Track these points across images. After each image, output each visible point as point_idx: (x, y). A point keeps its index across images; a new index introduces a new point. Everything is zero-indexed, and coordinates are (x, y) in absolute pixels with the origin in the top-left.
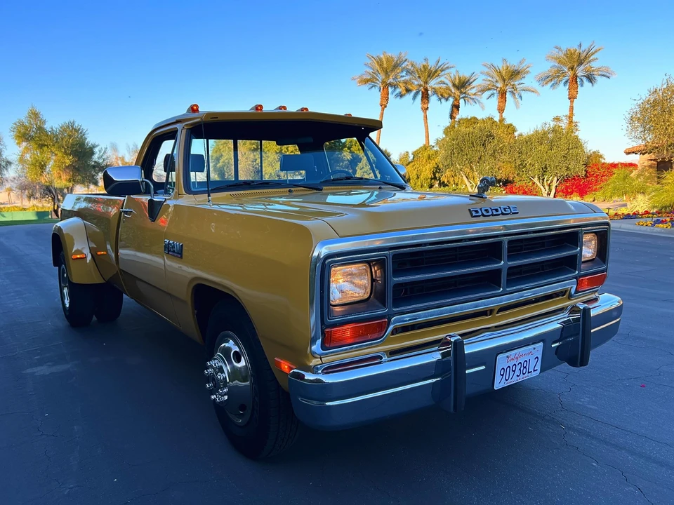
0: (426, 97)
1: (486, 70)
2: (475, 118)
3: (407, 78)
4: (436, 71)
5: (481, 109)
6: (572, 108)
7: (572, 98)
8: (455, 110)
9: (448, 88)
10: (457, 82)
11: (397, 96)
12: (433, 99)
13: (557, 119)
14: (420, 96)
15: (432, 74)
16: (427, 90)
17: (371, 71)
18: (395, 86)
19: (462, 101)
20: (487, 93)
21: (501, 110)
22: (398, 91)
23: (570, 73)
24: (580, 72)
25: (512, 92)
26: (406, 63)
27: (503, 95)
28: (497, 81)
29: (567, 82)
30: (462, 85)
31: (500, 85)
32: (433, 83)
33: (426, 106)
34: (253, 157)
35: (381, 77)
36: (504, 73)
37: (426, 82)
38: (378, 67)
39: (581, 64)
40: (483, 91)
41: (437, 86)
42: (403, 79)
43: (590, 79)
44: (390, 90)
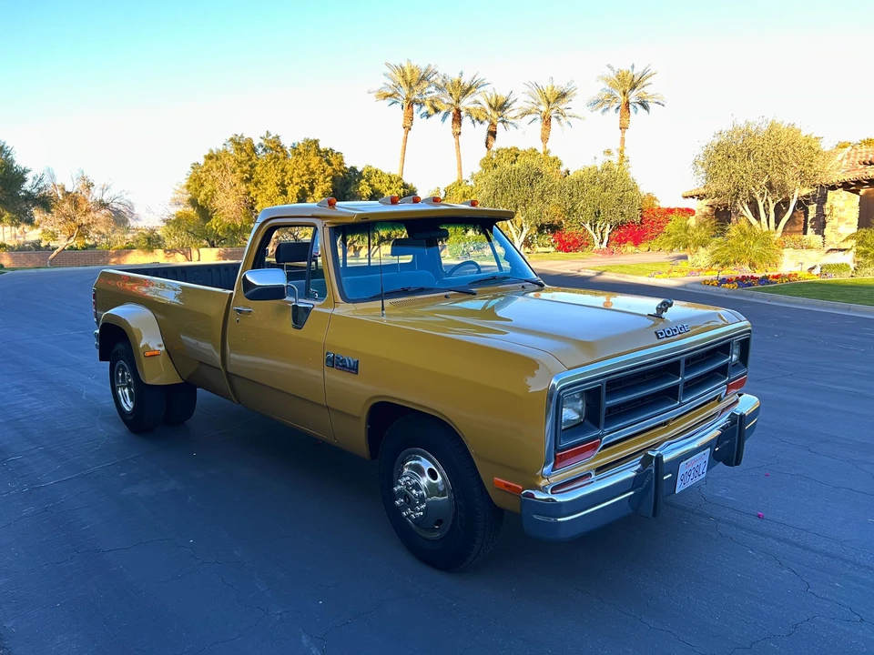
0: (458, 119)
1: (527, 89)
2: (516, 149)
3: (436, 93)
4: (470, 88)
6: (623, 140)
7: (623, 128)
8: (491, 137)
9: (483, 110)
10: (493, 102)
11: (422, 116)
12: (466, 121)
13: (608, 152)
14: (450, 117)
15: (466, 92)
16: (459, 111)
17: (391, 83)
18: (421, 104)
19: (500, 127)
20: (529, 118)
21: (545, 139)
22: (425, 109)
23: (621, 99)
24: (633, 97)
25: (557, 118)
26: (435, 76)
27: (547, 121)
28: (539, 104)
29: (618, 108)
30: (501, 107)
31: (544, 108)
32: (466, 103)
33: (458, 130)
34: (245, 189)
35: (404, 91)
36: (549, 94)
37: (458, 101)
38: (400, 80)
39: (633, 87)
40: (523, 115)
41: (471, 106)
42: (429, 95)
43: (644, 105)
44: (415, 107)
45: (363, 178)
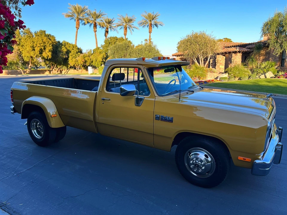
0: (95, 26)
1: (119, 18)
2: (116, 37)
3: (87, 17)
4: (99, 15)
5: (117, 33)
6: (150, 36)
7: (150, 32)
8: (107, 33)
9: (104, 23)
10: (107, 21)
11: (82, 24)
12: (98, 27)
13: (146, 40)
14: (93, 26)
15: (98, 17)
16: (96, 23)
17: (71, 12)
18: (82, 20)
19: (109, 30)
20: (119, 27)
21: (125, 34)
22: (83, 22)
23: (149, 23)
24: (153, 22)
25: (129, 28)
26: (87, 10)
27: (126, 29)
28: (123, 23)
29: (148, 26)
30: (110, 22)
31: (125, 24)
32: (98, 21)
33: (95, 30)
35: (76, 15)
36: (126, 19)
37: (95, 20)
38: (74, 10)
39: (153, 19)
40: (118, 26)
41: (100, 22)
42: (85, 17)
43: (156, 25)
44: (80, 21)
45: (63, 45)
